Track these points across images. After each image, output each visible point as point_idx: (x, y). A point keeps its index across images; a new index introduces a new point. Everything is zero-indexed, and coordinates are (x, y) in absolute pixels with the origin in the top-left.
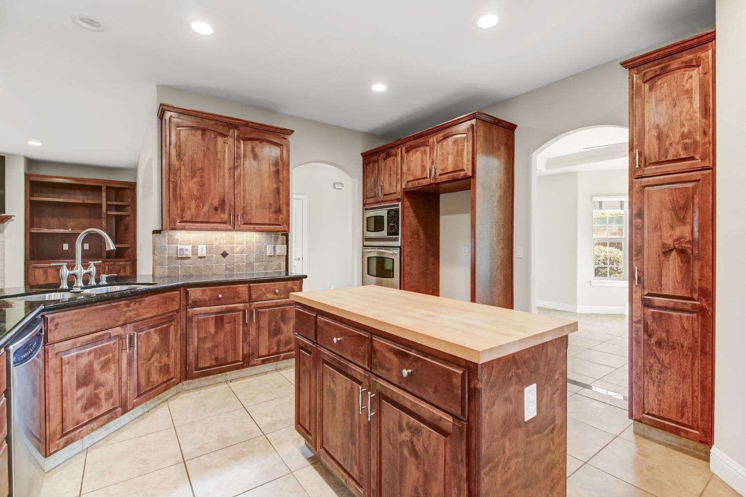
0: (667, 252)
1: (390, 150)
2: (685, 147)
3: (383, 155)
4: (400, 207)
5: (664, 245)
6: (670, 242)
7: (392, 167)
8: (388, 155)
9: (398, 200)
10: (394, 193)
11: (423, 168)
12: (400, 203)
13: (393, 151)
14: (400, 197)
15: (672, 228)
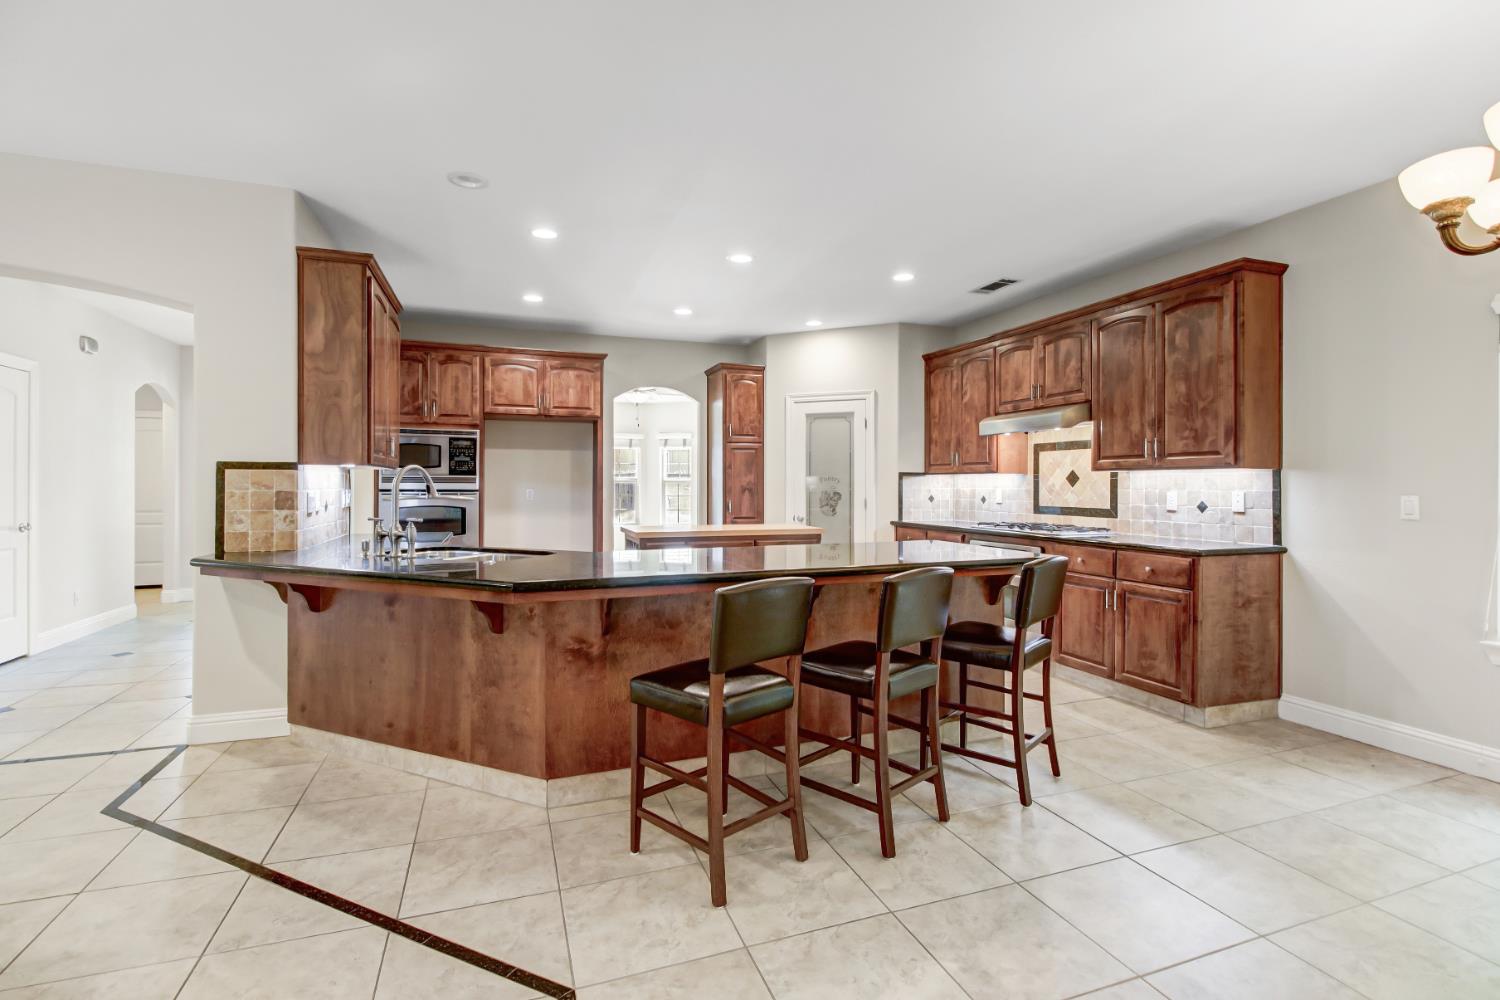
0: (743, 490)
1: (456, 353)
2: (752, 428)
3: (442, 356)
4: (478, 437)
5: (742, 487)
6: (745, 484)
7: (461, 378)
8: (450, 359)
9: (475, 426)
10: (467, 416)
11: (527, 393)
12: (478, 431)
13: (464, 357)
14: (478, 422)
15: (746, 475)
